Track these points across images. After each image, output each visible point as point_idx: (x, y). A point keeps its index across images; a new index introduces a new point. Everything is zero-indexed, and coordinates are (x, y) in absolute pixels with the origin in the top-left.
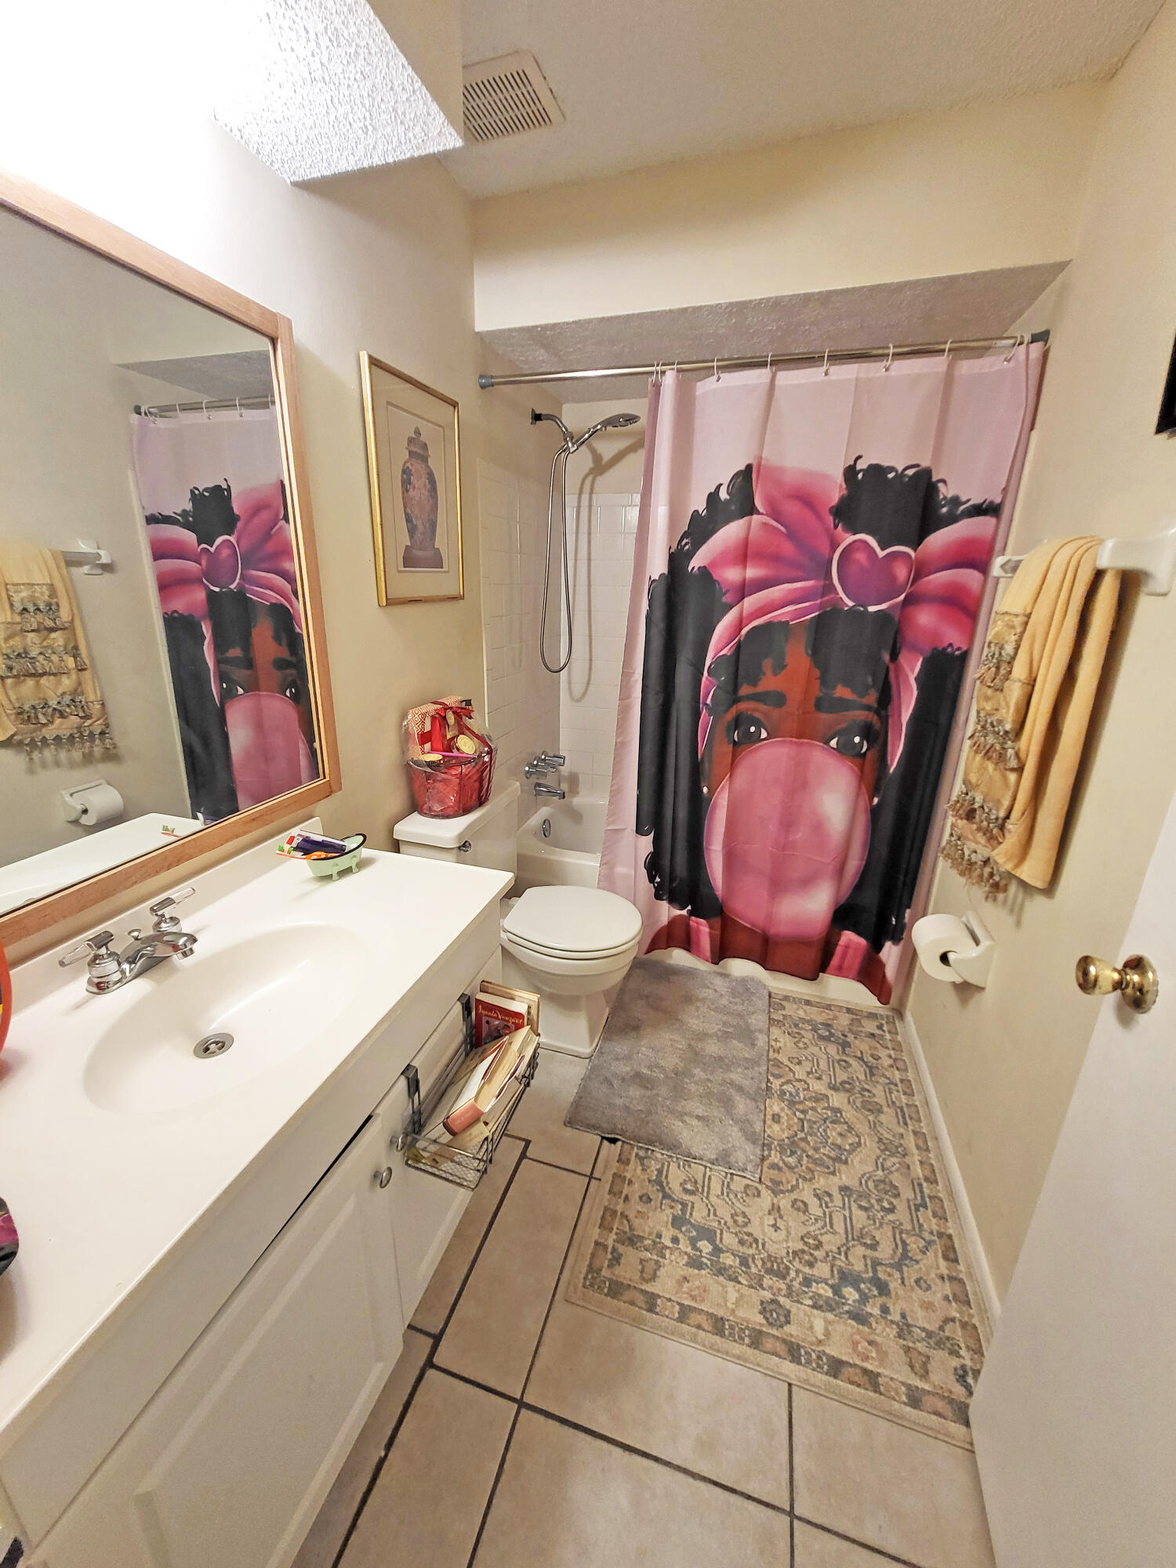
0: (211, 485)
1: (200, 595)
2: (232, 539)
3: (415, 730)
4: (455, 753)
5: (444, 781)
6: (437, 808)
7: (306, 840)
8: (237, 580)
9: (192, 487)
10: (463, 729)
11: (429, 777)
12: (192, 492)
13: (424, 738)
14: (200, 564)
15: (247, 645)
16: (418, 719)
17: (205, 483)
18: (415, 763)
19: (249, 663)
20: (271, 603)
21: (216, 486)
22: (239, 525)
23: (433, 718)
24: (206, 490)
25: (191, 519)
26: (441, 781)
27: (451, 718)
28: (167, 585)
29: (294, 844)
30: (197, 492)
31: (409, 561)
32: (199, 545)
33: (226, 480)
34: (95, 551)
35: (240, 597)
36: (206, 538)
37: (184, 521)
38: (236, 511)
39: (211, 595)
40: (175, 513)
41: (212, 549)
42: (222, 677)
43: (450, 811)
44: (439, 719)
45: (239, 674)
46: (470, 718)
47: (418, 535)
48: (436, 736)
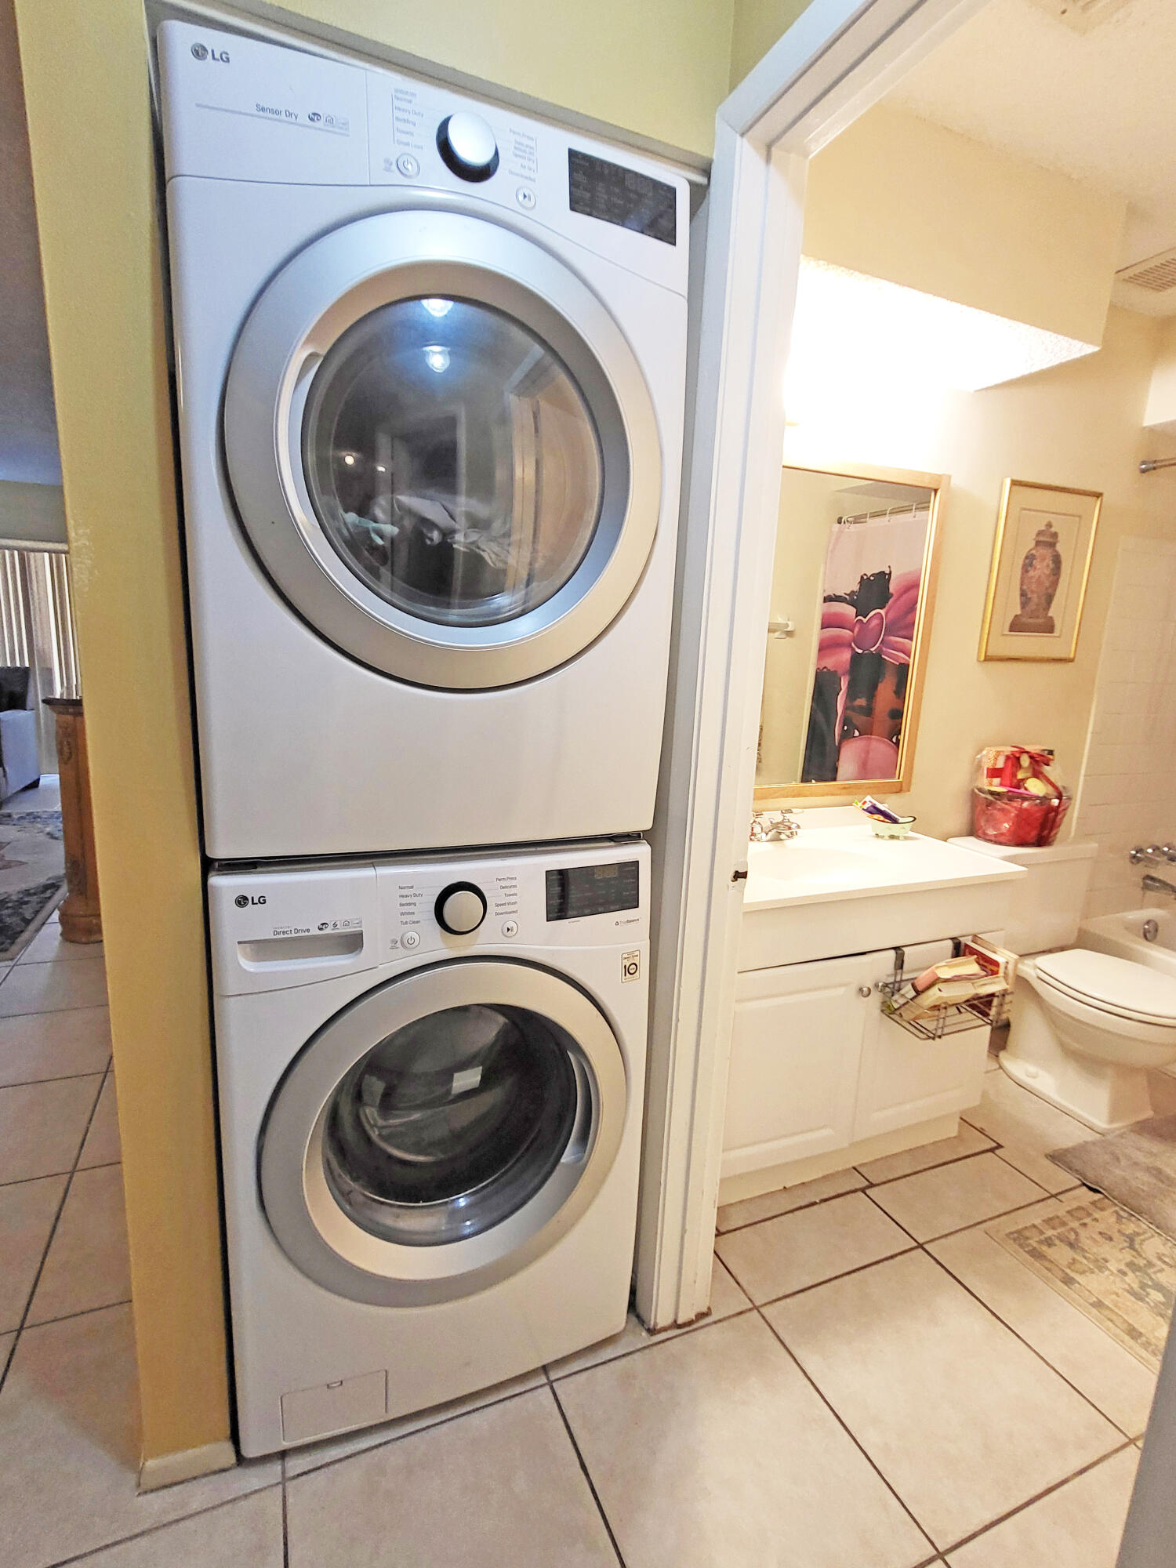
0: (877, 571)
1: (846, 656)
2: (882, 612)
3: (987, 764)
4: (1022, 790)
5: (1002, 810)
6: (991, 832)
7: (874, 807)
8: (878, 645)
9: (863, 573)
10: (1037, 774)
11: (989, 804)
12: (862, 577)
13: (994, 773)
14: (853, 632)
15: (871, 697)
16: (992, 755)
17: (871, 570)
18: (980, 790)
19: (869, 711)
20: (901, 664)
21: (880, 572)
22: (891, 601)
23: (1008, 758)
24: (872, 575)
25: (855, 597)
26: (999, 810)
27: (1025, 761)
28: (825, 647)
29: (865, 807)
30: (865, 577)
31: (1016, 626)
32: (856, 616)
33: (889, 567)
34: (785, 622)
35: (878, 658)
36: (862, 612)
37: (851, 600)
38: (892, 589)
39: (855, 656)
40: (845, 594)
41: (865, 620)
42: (846, 721)
43: (1002, 839)
44: (1014, 760)
45: (859, 719)
46: (1048, 765)
47: (1032, 606)
48: (1008, 772)
